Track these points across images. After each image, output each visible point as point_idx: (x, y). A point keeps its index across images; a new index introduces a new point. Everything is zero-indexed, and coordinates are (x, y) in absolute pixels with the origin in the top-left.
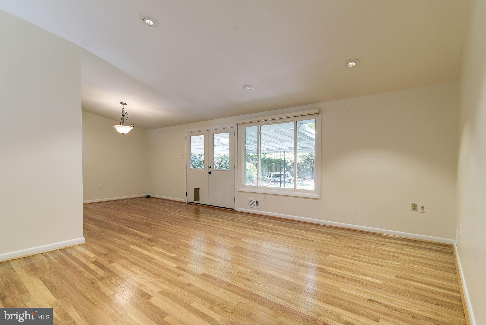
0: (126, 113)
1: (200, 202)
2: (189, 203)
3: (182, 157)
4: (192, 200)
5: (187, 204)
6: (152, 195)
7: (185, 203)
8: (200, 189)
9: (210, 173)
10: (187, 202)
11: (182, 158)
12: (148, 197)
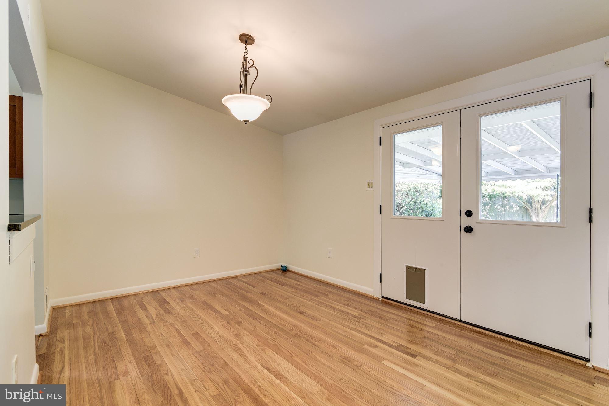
0: (253, 65)
1: (426, 306)
2: (387, 301)
3: (368, 187)
4: (400, 294)
5: (383, 302)
6: (291, 267)
7: (379, 300)
8: (426, 273)
9: (469, 230)
10: (382, 297)
11: (368, 189)
12: (285, 270)
